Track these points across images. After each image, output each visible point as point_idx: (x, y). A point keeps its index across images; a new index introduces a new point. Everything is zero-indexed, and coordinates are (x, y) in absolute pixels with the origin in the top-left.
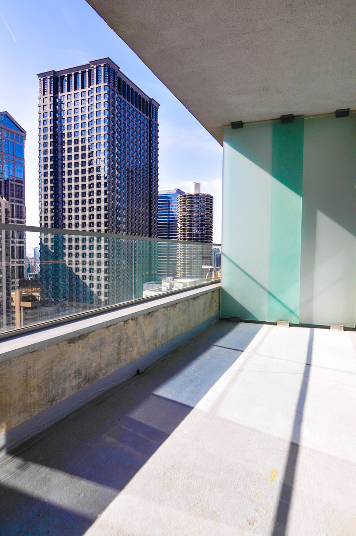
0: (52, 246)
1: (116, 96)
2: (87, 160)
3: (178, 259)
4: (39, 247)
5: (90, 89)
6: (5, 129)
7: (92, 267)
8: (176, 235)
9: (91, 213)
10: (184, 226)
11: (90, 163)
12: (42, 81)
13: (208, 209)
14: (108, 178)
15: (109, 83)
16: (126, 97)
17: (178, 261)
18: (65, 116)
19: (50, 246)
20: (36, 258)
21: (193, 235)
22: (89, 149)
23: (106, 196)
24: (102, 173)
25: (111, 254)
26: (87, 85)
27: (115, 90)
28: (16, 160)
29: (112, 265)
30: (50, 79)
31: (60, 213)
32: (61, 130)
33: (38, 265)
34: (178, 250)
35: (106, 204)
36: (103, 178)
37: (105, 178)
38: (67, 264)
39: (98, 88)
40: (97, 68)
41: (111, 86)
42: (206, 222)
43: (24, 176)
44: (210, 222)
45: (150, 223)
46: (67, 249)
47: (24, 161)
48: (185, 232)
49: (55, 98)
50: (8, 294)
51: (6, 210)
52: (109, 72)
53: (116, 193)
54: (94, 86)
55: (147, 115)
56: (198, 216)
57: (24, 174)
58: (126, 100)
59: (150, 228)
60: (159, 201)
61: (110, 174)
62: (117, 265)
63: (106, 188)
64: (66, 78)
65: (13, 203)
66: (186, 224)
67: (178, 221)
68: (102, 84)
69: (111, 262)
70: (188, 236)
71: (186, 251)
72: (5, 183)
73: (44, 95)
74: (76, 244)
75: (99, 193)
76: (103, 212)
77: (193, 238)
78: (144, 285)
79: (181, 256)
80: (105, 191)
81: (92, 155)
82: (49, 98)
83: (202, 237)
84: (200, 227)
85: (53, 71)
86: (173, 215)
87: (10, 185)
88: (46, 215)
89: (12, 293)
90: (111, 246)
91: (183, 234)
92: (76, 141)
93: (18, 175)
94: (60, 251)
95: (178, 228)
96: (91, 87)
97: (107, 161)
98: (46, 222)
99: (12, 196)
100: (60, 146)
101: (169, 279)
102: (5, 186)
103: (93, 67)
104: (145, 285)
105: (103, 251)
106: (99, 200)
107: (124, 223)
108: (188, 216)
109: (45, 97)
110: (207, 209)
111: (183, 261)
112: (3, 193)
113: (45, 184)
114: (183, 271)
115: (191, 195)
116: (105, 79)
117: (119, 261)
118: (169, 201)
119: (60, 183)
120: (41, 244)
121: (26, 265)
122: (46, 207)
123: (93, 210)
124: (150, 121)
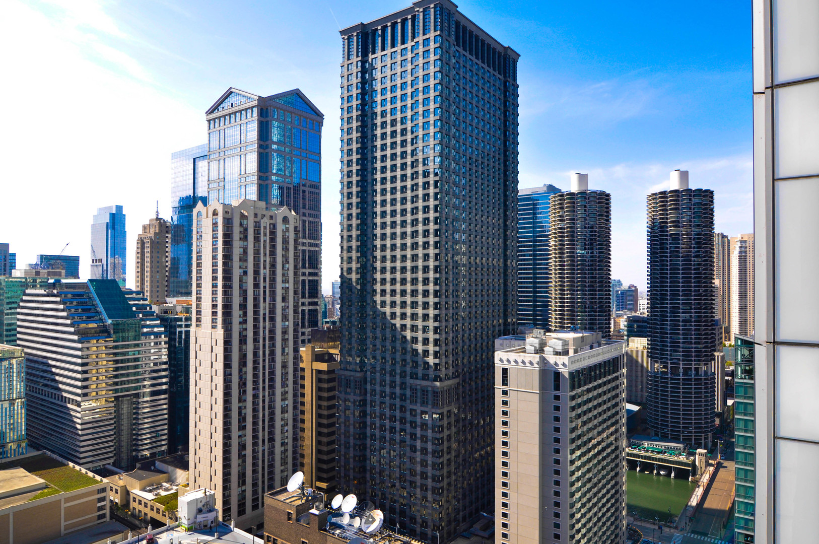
0: (358, 279)
1: (453, 49)
2: (409, 149)
3: (551, 298)
4: (339, 280)
5: (413, 43)
6: (296, 114)
7: (415, 311)
8: (547, 259)
9: (414, 229)
10: (560, 245)
11: (413, 153)
12: (346, 41)
13: (602, 215)
14: (440, 173)
15: (442, 31)
16: (468, 49)
17: (551, 302)
18: (378, 87)
19: (354, 280)
20: (334, 297)
21: (576, 259)
22: (412, 133)
23: (437, 202)
24: (431, 167)
25: (444, 291)
26: (410, 38)
27: (451, 40)
28: (310, 156)
29: (446, 309)
30: (357, 35)
31: (369, 230)
32: (372, 108)
33: (338, 307)
34: (550, 284)
35: (437, 214)
36: (432, 175)
37: (436, 174)
38: (379, 307)
39: (426, 42)
40: (424, 11)
41: (444, 35)
42: (599, 236)
43: (320, 179)
44: (606, 237)
45: (505, 240)
46: (378, 284)
47: (320, 157)
48: (563, 253)
49: (363, 62)
50: (296, 350)
51: (295, 228)
52: (441, 15)
53: (451, 196)
54: (420, 38)
55: (500, 73)
57: (320, 175)
58: (467, 54)
59: (505, 249)
60: (520, 206)
61: (444, 167)
62: (453, 308)
64: (380, 32)
65: (304, 218)
66: (564, 241)
67: (551, 237)
68: (432, 35)
69: (444, 303)
70: (567, 261)
71: (564, 286)
72: (295, 190)
73: (349, 59)
74: (393, 276)
75: (426, 197)
76: (432, 227)
77: (576, 264)
78: (496, 341)
79: (556, 294)
80: (436, 194)
81: (416, 141)
82: (355, 63)
83: (592, 261)
84: (588, 246)
85: (362, 24)
86: (542, 227)
87: (301, 192)
88: (349, 233)
89: (301, 349)
90: (444, 279)
91: (560, 257)
92: (393, 123)
93: (314, 179)
94: (369, 287)
95: (551, 248)
96: (416, 40)
97: (438, 148)
98: (350, 244)
99: (304, 208)
100: (370, 131)
101: (538, 332)
102: (295, 193)
103: (418, 11)
104: (498, 342)
105: (431, 287)
106: (426, 209)
107: (464, 243)
108: (567, 228)
109: (350, 62)
110: (599, 215)
111: (560, 302)
112: (292, 205)
113: (348, 188)
114: (560, 319)
115: (573, 194)
116: (435, 26)
117: (457, 302)
118: (534, 204)
119: (369, 186)
120: (342, 276)
121: (320, 309)
122: (350, 223)
123: (417, 225)
124: (505, 83)
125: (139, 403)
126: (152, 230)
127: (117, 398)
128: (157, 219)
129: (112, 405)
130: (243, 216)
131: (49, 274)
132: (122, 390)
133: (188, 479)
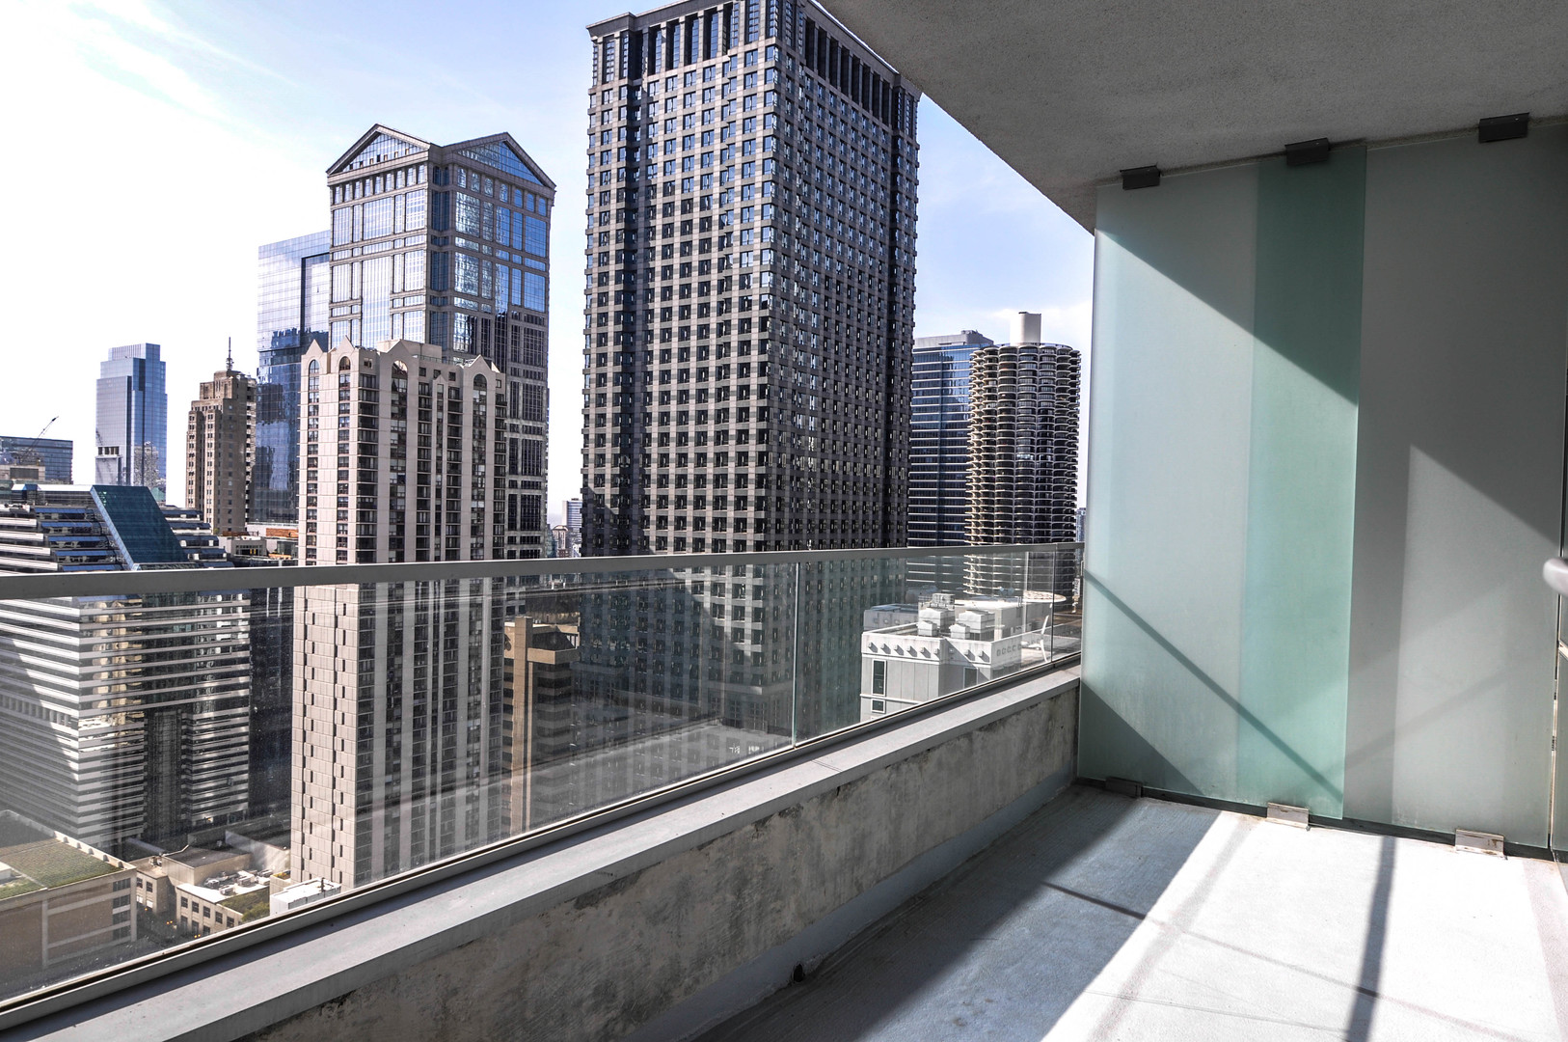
0: (614, 497)
1: (800, 72)
2: (715, 256)
3: (969, 538)
4: (580, 497)
5: (726, 58)
6: (502, 181)
8: (964, 468)
9: (722, 405)
10: (988, 442)
11: (723, 264)
12: (601, 47)
14: (770, 304)
15: (780, 37)
16: (827, 73)
18: (659, 137)
19: (608, 497)
20: (571, 529)
21: (1014, 469)
22: (722, 225)
23: (765, 358)
24: (755, 293)
25: (773, 521)
26: (720, 47)
27: (797, 56)
28: (530, 262)
30: (622, 37)
31: (638, 405)
32: (647, 175)
33: (577, 547)
34: (968, 513)
35: (765, 380)
36: (756, 308)
37: (764, 305)
38: (653, 548)
39: (749, 55)
41: (784, 47)
42: (1057, 428)
43: (547, 305)
44: (1069, 429)
45: (888, 431)
46: (653, 507)
47: (547, 265)
48: (993, 458)
49: (632, 89)
50: (497, 626)
51: (498, 396)
52: (780, 5)
53: (791, 347)
54: (739, 49)
55: (885, 122)
56: (1033, 411)
57: (547, 298)
58: (826, 83)
59: (888, 449)
60: (918, 368)
61: (778, 293)
63: (766, 335)
64: (664, 33)
65: (516, 379)
66: (994, 436)
67: (971, 427)
68: (761, 43)
69: (773, 544)
70: (1000, 472)
71: (992, 517)
72: (498, 325)
73: (604, 82)
74: (680, 492)
75: (744, 347)
76: (754, 402)
77: (1014, 477)
78: (866, 613)
79: (977, 531)
80: (763, 342)
81: (729, 241)
82: (616, 89)
83: (1043, 473)
84: (1040, 445)
85: (630, 16)
86: (957, 408)
87: (510, 329)
88: (600, 410)
89: (506, 624)
90: (774, 499)
91: (987, 465)
92: (687, 205)
93: (533, 304)
94: (635, 511)
95: (971, 448)
96: (731, 52)
97: (768, 257)
98: (601, 430)
99: (515, 359)
100: (642, 219)
101: (941, 598)
102: (498, 332)
104: (869, 615)
105: (750, 513)
106: (744, 369)
107: (813, 434)
108: (1001, 411)
109: (606, 87)
110: (1059, 390)
112: (492, 353)
113: (599, 325)
114: (984, 576)
115: (1013, 349)
116: (768, 28)
118: (944, 367)
119: (639, 322)
120: (585, 490)
121: (545, 550)
122: (601, 390)
123: (726, 398)
124: (895, 139)
125: (192, 722)
126: (220, 394)
127: (149, 713)
128: (230, 373)
129: (141, 725)
130: (398, 373)
131: (13, 473)
132: (160, 698)
133: (288, 865)
